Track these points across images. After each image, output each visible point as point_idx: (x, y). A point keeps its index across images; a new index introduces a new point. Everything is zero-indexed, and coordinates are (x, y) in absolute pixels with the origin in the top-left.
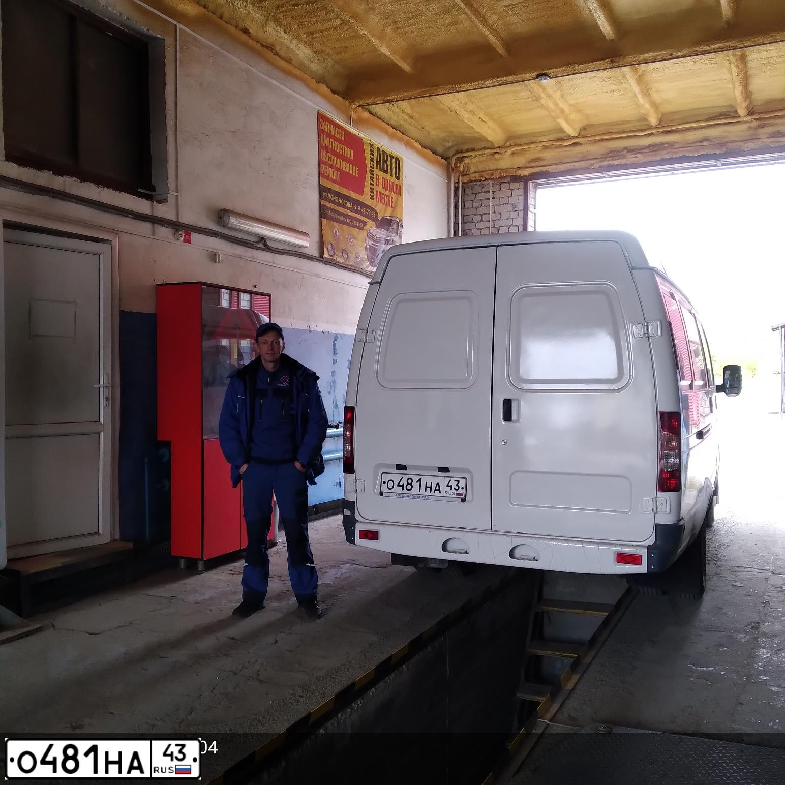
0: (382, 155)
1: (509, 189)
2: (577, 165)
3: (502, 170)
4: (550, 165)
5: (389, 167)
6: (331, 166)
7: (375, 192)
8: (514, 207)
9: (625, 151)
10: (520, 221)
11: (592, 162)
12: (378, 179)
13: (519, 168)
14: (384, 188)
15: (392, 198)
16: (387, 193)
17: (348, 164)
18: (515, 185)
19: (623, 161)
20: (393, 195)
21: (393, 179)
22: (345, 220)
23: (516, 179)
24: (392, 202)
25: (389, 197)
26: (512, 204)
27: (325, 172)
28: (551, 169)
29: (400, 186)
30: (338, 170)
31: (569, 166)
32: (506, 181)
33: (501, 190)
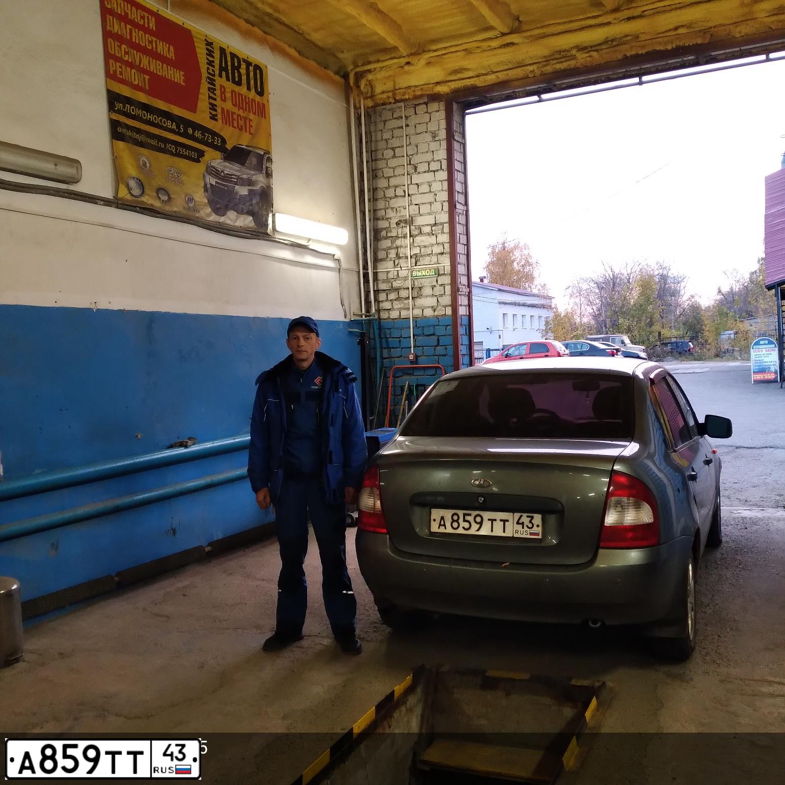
0: (229, 59)
1: (427, 112)
2: (512, 74)
3: (415, 87)
5: (244, 78)
6: (131, 65)
7: (219, 110)
8: (434, 136)
9: (574, 51)
10: (442, 154)
11: (531, 68)
12: (223, 92)
13: (438, 83)
14: (235, 105)
15: (250, 120)
16: (241, 112)
17: (165, 65)
18: (434, 106)
19: (572, 64)
20: (252, 116)
21: (252, 94)
22: (162, 146)
23: (435, 98)
24: (251, 126)
25: (245, 118)
26: (431, 132)
27: (118, 72)
28: (479, 82)
29: (264, 105)
30: (143, 71)
31: (502, 76)
32: (422, 101)
33: (416, 114)
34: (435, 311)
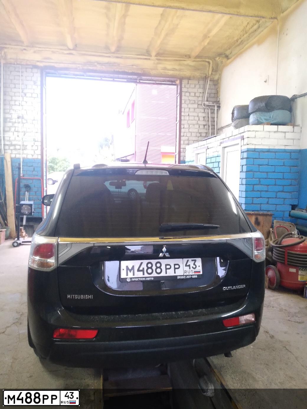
1: (32, 72)
2: (70, 66)
3: (27, 60)
4: (56, 63)
8: (35, 83)
9: (96, 64)
10: (38, 91)
11: (78, 65)
13: (38, 61)
18: (35, 70)
19: (95, 68)
23: (35, 67)
26: (33, 81)
28: (56, 65)
31: (66, 66)
32: (29, 67)
33: (26, 71)
34: (33, 156)
